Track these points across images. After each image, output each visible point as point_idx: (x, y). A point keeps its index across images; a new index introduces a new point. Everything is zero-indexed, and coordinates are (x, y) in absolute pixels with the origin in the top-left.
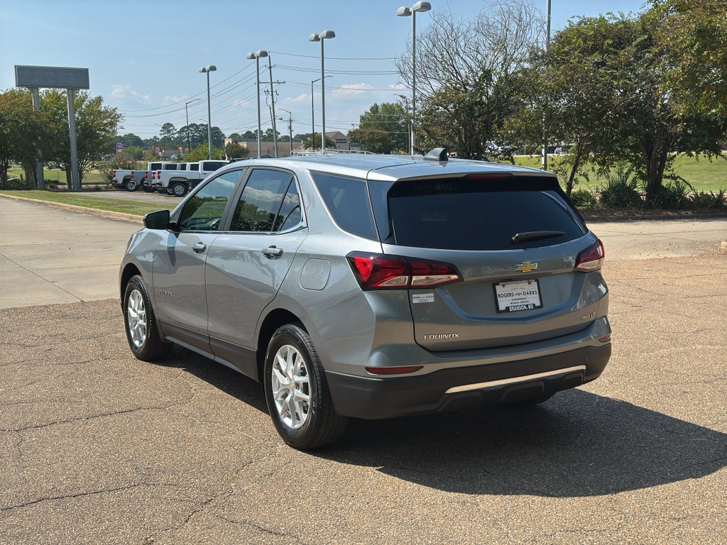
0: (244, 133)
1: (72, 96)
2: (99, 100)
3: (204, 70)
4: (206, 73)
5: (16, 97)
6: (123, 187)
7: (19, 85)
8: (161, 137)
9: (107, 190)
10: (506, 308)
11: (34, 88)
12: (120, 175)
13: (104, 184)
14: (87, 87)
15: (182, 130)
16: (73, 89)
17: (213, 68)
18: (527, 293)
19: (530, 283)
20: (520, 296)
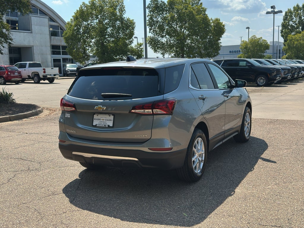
10: (96, 125)
18: (108, 120)
19: (110, 116)
20: (103, 121)
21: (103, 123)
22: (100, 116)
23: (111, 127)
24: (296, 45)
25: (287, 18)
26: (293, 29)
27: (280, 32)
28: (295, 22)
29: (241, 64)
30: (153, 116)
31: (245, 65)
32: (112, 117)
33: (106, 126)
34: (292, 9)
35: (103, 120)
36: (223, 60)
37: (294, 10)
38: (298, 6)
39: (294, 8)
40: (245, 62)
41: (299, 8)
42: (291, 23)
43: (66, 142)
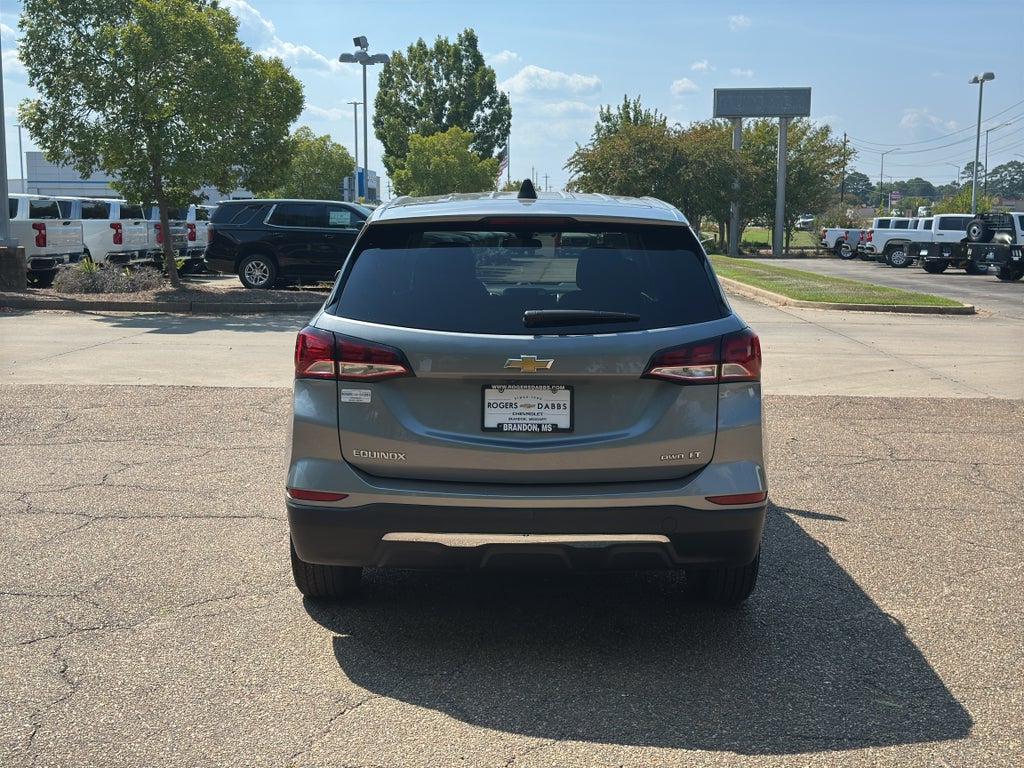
1: (785, 126)
2: (826, 131)
3: (976, 81)
4: (979, 85)
5: (708, 131)
6: (836, 252)
7: (717, 115)
8: (962, 183)
9: (816, 256)
10: (499, 424)
11: (736, 118)
12: (833, 235)
13: (812, 248)
14: (808, 114)
15: (996, 172)
16: (785, 117)
17: (990, 76)
18: (547, 406)
19: (554, 391)
20: (531, 410)
21: (528, 417)
22: (511, 394)
23: (564, 431)
24: (437, 166)
25: (390, 79)
26: (409, 116)
27: (371, 122)
28: (415, 95)
29: (336, 218)
30: (716, 386)
31: (348, 222)
32: (564, 396)
33: (544, 428)
34: (405, 55)
35: (529, 406)
36: (272, 203)
37: (412, 57)
38: (421, 45)
39: (410, 50)
40: (349, 213)
41: (426, 53)
42: (403, 97)
43: (347, 496)
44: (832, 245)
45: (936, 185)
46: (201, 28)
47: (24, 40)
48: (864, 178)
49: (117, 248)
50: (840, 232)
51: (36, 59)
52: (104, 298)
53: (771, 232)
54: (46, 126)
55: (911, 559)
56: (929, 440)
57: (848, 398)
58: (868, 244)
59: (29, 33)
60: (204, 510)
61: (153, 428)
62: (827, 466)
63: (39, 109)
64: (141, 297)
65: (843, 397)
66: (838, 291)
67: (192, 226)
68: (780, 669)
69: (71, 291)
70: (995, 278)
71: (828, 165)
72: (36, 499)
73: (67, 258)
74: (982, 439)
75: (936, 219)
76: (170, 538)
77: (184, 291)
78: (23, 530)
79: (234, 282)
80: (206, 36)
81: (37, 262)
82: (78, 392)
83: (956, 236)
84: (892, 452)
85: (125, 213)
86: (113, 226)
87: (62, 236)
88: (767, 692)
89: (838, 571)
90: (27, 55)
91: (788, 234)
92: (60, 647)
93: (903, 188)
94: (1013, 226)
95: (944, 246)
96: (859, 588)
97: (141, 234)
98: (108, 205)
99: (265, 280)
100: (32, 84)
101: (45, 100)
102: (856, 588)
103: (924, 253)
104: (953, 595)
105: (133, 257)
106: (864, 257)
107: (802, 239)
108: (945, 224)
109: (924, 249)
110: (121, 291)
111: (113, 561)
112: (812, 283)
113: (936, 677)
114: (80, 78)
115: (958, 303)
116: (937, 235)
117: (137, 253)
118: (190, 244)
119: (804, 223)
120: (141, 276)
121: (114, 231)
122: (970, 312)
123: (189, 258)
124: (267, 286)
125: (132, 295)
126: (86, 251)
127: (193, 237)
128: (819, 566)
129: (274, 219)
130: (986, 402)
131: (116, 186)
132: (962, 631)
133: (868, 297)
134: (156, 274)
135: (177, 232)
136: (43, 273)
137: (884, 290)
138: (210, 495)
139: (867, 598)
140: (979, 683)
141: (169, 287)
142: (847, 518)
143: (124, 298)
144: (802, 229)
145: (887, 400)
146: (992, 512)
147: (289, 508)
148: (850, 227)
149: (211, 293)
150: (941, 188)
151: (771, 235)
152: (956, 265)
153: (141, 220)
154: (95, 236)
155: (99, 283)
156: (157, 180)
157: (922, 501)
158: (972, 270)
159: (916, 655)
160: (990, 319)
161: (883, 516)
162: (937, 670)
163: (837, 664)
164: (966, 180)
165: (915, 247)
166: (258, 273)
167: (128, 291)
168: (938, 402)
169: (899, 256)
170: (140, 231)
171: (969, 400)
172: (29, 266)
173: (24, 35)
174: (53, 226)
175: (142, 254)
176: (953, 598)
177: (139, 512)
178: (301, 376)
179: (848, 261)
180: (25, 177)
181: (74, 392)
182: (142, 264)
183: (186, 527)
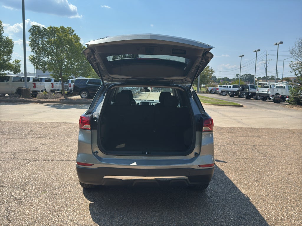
0: (263, 77)
3: (240, 57)
8: (235, 78)
9: (206, 93)
12: (210, 88)
13: (205, 91)
15: (242, 76)
17: (243, 56)
36: (88, 79)
43: (93, 165)
44: (210, 91)
45: (230, 78)
46: (70, 40)
47: (30, 42)
48: (215, 77)
49: (52, 89)
50: (211, 88)
51: (33, 46)
52: (48, 100)
53: (197, 88)
54: (35, 61)
55: (245, 174)
56: (241, 138)
57: (220, 127)
58: (217, 91)
59: (32, 40)
60: (60, 158)
61: (52, 134)
62: (219, 146)
63: (33, 57)
64: (56, 100)
65: (219, 127)
66: (213, 101)
67: (70, 84)
68: (218, 214)
69: (41, 98)
70: (245, 98)
71: (209, 74)
72: (16, 155)
73: (40, 91)
74: (254, 138)
75: (232, 86)
76: (49, 167)
77: (66, 99)
78: (11, 165)
79: (79, 97)
80: (72, 42)
81: (34, 92)
82: (36, 124)
83: (237, 89)
84: (234, 142)
85: (55, 81)
86: (52, 84)
87: (39, 86)
88: (215, 223)
89: (227, 178)
90: (31, 45)
91: (200, 88)
92: (10, 206)
93: (223, 79)
94: (248, 87)
95: (234, 92)
96: (234, 184)
97: (58, 86)
98: (51, 79)
99: (86, 96)
100: (32, 52)
101: (35, 55)
102: (233, 184)
103: (230, 93)
104: (259, 186)
105: (56, 91)
106: (217, 93)
107: (203, 89)
108: (234, 87)
109: (230, 92)
110: (52, 99)
111: (32, 175)
112: (207, 99)
113: (261, 216)
114: (43, 50)
115: (239, 104)
116: (232, 89)
117: (57, 90)
118: (70, 88)
119: (204, 86)
120: (57, 95)
121: (52, 85)
122: (242, 106)
123: (69, 91)
124: (86, 98)
125: (55, 99)
126: (45, 89)
127: (70, 86)
128: (222, 176)
129: (88, 83)
130: (252, 128)
131: (52, 75)
132: (264, 198)
133: (220, 103)
134: (60, 95)
135: (66, 85)
136: (35, 94)
137: (223, 101)
138: (62, 154)
139: (237, 188)
140: (274, 218)
141: (63, 98)
142: (227, 162)
143: (53, 100)
144: (203, 87)
145: (229, 128)
146: (261, 160)
147: (77, 167)
148: (213, 87)
149: (73, 99)
150: (231, 79)
151: (197, 89)
152: (236, 95)
153: (58, 83)
154: (47, 86)
155: (47, 97)
156: (61, 73)
157: (244, 156)
158: (240, 97)
159: (254, 208)
160: (246, 108)
161: (235, 161)
162: (261, 213)
163: (233, 211)
164: (236, 78)
165: (228, 92)
166: (84, 95)
167: (54, 99)
168: (241, 128)
169: (224, 93)
170: (58, 85)
171: (248, 128)
172: (32, 92)
173: (30, 40)
174: (37, 84)
175: (58, 90)
176: (259, 187)
177: (43, 159)
178: (81, 129)
179: (213, 94)
180: (36, 73)
181: (35, 124)
182: (58, 92)
183: (55, 164)
